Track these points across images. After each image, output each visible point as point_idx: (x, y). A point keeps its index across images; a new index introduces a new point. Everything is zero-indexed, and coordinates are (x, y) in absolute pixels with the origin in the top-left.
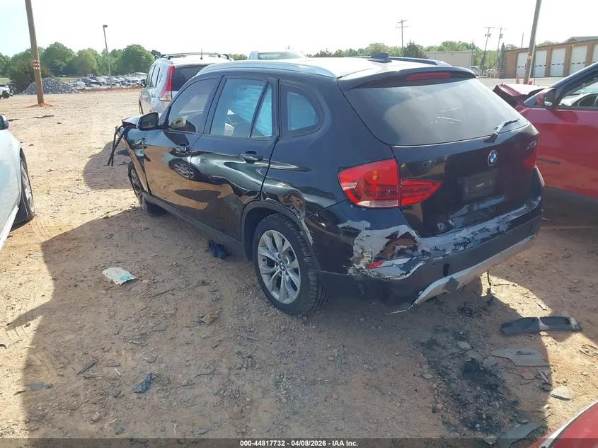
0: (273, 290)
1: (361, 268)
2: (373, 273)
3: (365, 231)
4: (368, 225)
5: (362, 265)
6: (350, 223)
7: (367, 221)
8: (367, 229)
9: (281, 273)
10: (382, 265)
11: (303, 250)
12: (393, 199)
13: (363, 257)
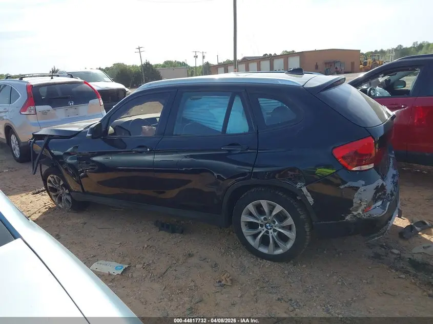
0: (259, 247)
1: (359, 214)
2: (365, 216)
3: (363, 187)
4: (363, 183)
5: (360, 211)
6: (350, 184)
7: (362, 180)
8: (363, 185)
9: (267, 232)
10: (372, 208)
11: (298, 210)
12: (371, 163)
13: (361, 205)
